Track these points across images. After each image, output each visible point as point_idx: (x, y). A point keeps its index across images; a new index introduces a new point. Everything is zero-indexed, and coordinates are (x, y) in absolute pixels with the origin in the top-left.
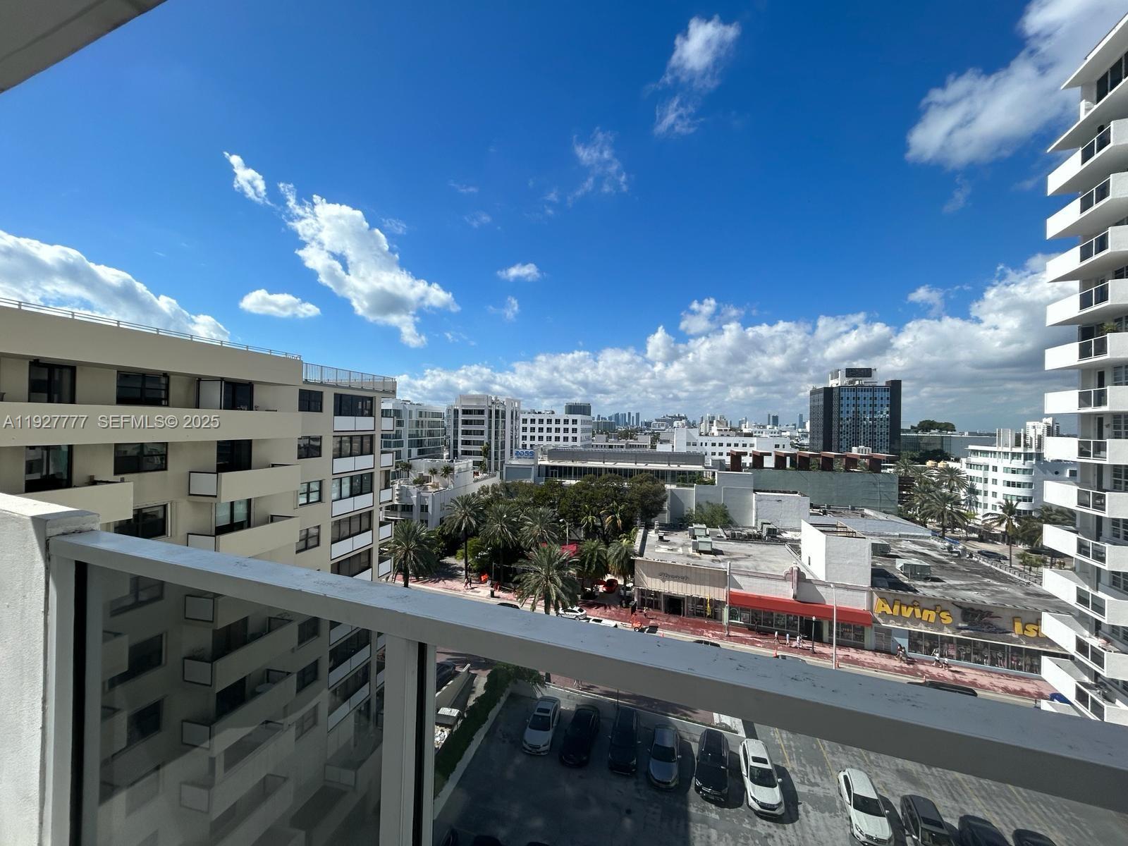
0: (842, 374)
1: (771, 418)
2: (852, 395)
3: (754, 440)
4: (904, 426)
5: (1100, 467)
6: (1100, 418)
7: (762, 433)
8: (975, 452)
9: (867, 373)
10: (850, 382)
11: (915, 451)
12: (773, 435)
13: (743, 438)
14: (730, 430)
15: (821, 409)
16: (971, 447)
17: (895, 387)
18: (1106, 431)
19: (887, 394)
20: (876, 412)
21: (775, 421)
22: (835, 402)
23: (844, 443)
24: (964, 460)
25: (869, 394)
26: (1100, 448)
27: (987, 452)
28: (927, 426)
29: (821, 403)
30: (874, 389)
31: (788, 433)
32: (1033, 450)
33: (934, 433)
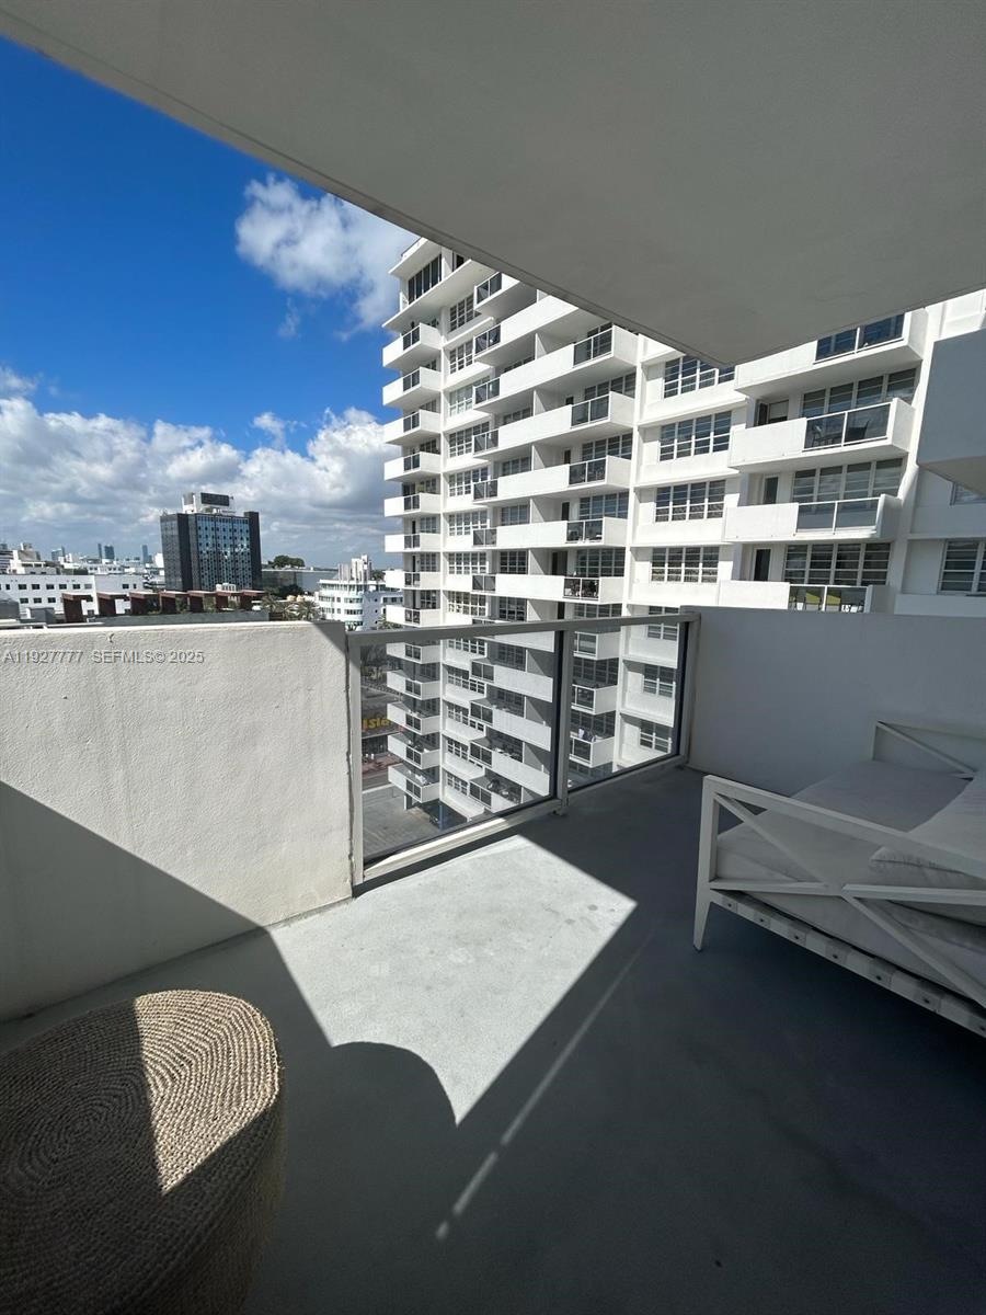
0: (197, 498)
1: (103, 549)
2: (210, 525)
3: (91, 580)
4: (264, 562)
5: (414, 591)
6: (413, 556)
7: (96, 569)
8: (324, 585)
9: (224, 501)
10: (207, 510)
11: (273, 586)
12: (112, 571)
13: (73, 577)
14: (46, 565)
15: (177, 539)
16: (322, 581)
17: (253, 519)
18: (417, 566)
19: (246, 527)
20: (237, 546)
21: (110, 553)
22: (192, 533)
23: (205, 580)
24: (317, 593)
25: (228, 526)
26: (417, 577)
27: (333, 585)
28: (282, 561)
29: (176, 532)
30: (233, 519)
31: (132, 570)
32: (361, 583)
33: (288, 568)
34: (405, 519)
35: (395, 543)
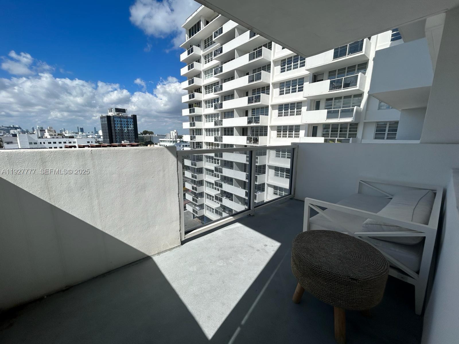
0: (114, 110)
1: (79, 129)
2: (119, 119)
3: (75, 140)
4: (139, 133)
5: (194, 142)
6: (193, 130)
7: (77, 136)
8: (161, 141)
9: (124, 111)
10: (118, 114)
11: (143, 142)
12: (83, 137)
13: (68, 139)
14: (58, 135)
15: (107, 125)
16: (160, 139)
17: (134, 117)
18: (195, 133)
19: (132, 120)
20: (129, 127)
21: (82, 130)
22: (112, 123)
23: (118, 139)
24: (158, 144)
25: (125, 120)
26: (195, 137)
27: (164, 141)
28: (145, 132)
29: (106, 122)
30: (127, 118)
31: (91, 136)
32: (175, 140)
33: (148, 135)
34: (190, 116)
35: (186, 125)
